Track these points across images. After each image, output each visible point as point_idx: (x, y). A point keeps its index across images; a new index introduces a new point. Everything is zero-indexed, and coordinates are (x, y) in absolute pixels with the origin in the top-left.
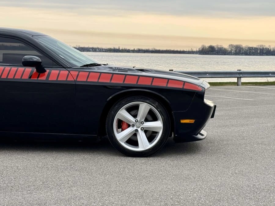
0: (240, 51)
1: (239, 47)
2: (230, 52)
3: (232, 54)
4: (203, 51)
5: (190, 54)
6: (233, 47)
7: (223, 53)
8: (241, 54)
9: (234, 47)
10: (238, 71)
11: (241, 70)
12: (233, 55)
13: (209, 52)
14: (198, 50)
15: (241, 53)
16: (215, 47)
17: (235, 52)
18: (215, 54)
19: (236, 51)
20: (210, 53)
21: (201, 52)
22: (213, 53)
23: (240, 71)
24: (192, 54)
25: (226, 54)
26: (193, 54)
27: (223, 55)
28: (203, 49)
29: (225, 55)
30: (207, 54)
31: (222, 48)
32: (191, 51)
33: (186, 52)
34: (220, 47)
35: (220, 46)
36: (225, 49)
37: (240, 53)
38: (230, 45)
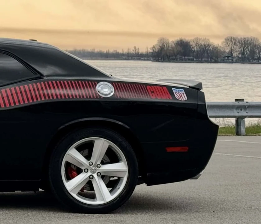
0: (252, 53)
1: (250, 44)
2: (228, 57)
3: (234, 60)
4: (163, 53)
5: (132, 59)
6: (235, 43)
7: (211, 58)
8: (255, 59)
9: (239, 42)
10: (237, 103)
11: (243, 100)
12: (236, 62)
13: (176, 56)
14: (151, 51)
15: (256, 57)
16: (191, 43)
17: (240, 56)
18: (192, 61)
19: (243, 53)
20: (178, 56)
21: (159, 57)
22: (186, 58)
23: (241, 103)
24: (137, 60)
25: (219, 59)
26: (140, 60)
27: (211, 62)
28: (162, 49)
29: (216, 62)
30: (173, 59)
31: (209, 45)
32: (134, 52)
33: (123, 55)
34: (203, 43)
35: (203, 40)
36: (216, 48)
37: (253, 59)
38: (227, 40)
